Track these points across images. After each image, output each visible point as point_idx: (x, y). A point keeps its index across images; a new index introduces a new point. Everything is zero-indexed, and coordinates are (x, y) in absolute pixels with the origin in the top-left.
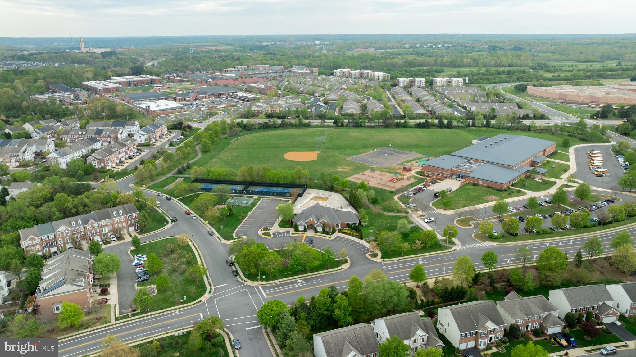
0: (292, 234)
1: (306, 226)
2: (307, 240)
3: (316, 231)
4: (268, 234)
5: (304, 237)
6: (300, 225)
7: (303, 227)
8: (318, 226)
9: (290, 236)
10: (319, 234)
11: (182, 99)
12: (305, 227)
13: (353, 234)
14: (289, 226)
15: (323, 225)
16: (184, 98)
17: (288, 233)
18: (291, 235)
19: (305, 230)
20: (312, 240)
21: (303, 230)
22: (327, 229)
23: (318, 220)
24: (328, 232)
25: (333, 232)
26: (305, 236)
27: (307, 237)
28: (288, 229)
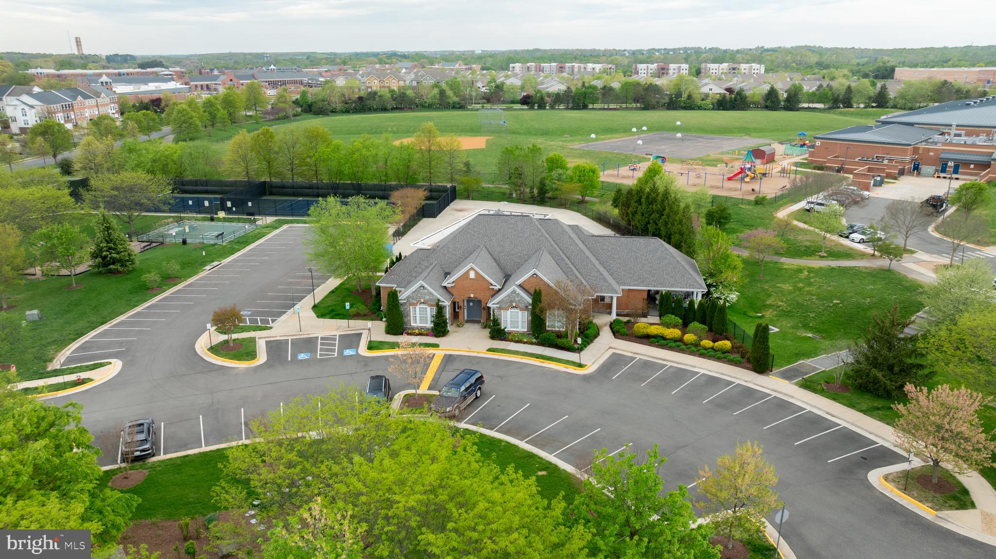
0: (371, 346)
1: (447, 303)
2: (449, 376)
3: (498, 333)
4: (245, 351)
5: (435, 364)
6: (414, 300)
7: (430, 312)
8: (510, 304)
9: (358, 357)
10: (512, 346)
11: (202, 86)
12: (440, 309)
13: (697, 345)
14: (362, 308)
15: (537, 296)
16: (207, 85)
17: (352, 340)
18: (363, 351)
19: (439, 329)
20: (480, 380)
21: (429, 325)
22: (555, 323)
23: (507, 277)
24: (559, 335)
25: (588, 334)
26: (439, 354)
27: (448, 359)
28: (356, 325)
